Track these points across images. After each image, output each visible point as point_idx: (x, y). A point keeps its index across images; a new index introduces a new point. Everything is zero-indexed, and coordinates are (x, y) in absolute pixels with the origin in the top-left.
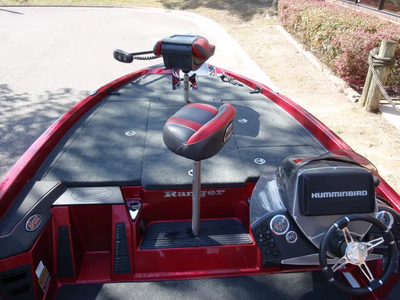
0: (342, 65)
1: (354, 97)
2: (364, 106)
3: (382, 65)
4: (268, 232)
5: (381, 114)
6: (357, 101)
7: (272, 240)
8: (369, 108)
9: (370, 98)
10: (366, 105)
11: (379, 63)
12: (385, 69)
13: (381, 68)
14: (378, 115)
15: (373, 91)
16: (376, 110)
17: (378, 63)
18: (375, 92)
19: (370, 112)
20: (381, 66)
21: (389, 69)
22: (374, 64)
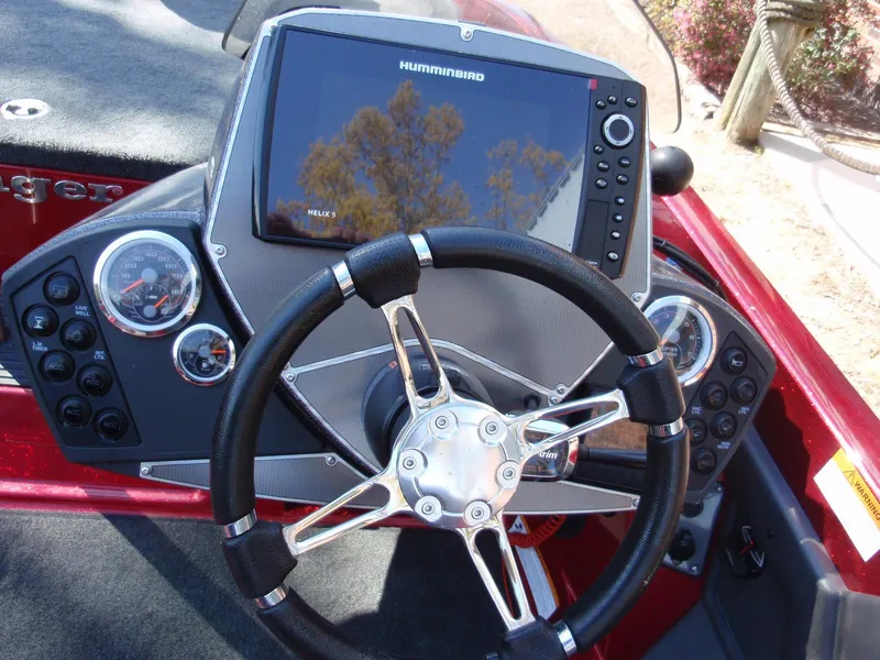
0: (689, 20)
1: (705, 105)
2: (724, 128)
3: (789, 16)
4: (81, 310)
5: (762, 152)
6: (710, 115)
7: (100, 355)
8: (735, 134)
9: (742, 108)
10: (729, 125)
11: (782, 10)
12: (793, 29)
13: (783, 26)
14: (755, 155)
15: (754, 87)
16: (751, 141)
17: (777, 10)
18: (758, 90)
19: (737, 143)
20: (785, 19)
21: (804, 31)
22: (769, 14)
